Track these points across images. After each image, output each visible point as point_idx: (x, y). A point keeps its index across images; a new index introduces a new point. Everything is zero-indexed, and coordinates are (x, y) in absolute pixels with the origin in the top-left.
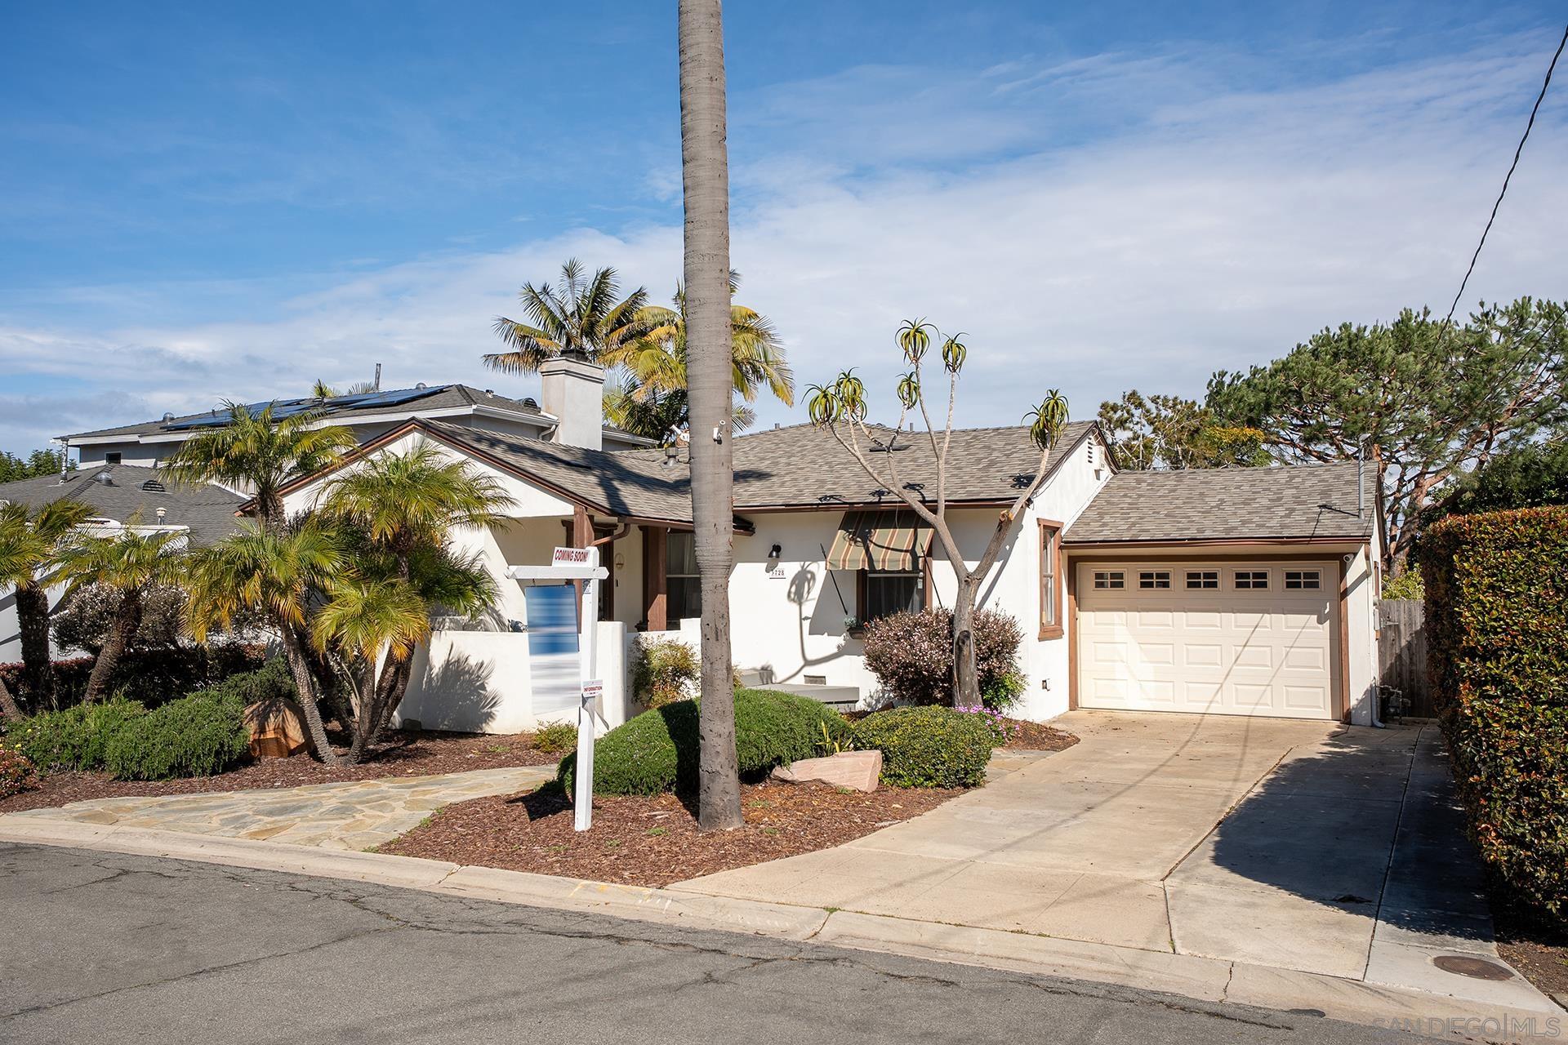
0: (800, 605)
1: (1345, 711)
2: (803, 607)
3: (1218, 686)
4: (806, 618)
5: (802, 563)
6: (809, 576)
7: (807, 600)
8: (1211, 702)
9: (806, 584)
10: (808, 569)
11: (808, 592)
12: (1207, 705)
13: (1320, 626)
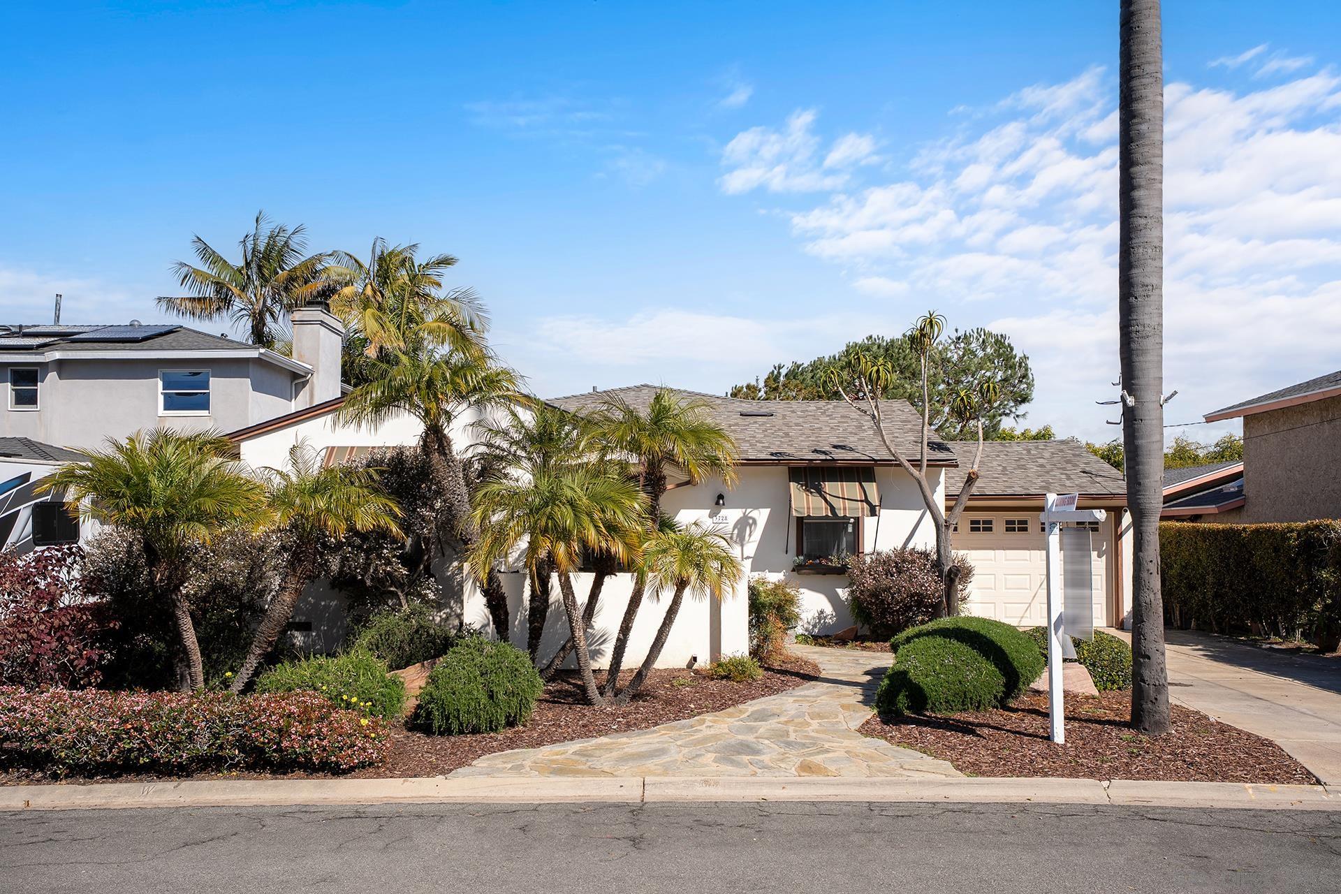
0: (742, 546)
1: (1120, 620)
2: (745, 548)
3: (1028, 605)
4: (748, 558)
5: (744, 510)
6: (751, 521)
7: (748, 542)
8: (1022, 617)
9: (748, 529)
10: (750, 515)
11: (750, 535)
12: (1019, 619)
13: (1099, 559)
